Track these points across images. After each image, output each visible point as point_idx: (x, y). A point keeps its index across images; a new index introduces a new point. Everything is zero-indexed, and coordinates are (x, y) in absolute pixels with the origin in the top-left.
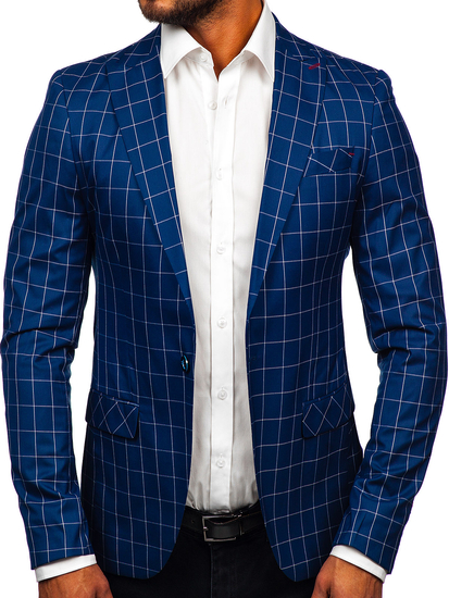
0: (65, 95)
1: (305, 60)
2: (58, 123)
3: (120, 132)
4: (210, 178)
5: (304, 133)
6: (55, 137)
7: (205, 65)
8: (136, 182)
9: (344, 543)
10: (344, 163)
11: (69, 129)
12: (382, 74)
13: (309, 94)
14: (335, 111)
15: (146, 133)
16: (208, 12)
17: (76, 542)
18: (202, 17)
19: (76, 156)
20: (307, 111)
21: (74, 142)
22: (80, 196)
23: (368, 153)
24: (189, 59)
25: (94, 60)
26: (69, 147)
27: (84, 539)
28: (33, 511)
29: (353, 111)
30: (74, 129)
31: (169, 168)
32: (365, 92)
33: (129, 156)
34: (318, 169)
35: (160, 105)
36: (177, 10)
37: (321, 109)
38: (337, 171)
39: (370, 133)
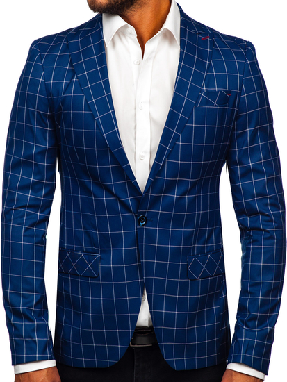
0: (41, 57)
1: (200, 34)
2: (36, 74)
3: (77, 78)
4: (135, 108)
5: (198, 79)
6: (35, 83)
7: (131, 36)
8: (89, 107)
9: (236, 361)
10: (224, 100)
11: (44, 78)
12: (250, 44)
13: (202, 55)
14: (219, 67)
15: (94, 77)
16: (132, 4)
17: (44, 351)
18: (128, 7)
19: (48, 94)
20: (201, 65)
21: (47, 86)
22: (51, 118)
23: (240, 94)
24: (121, 32)
25: (59, 34)
26: (44, 88)
27: (50, 350)
28: (16, 328)
29: (231, 67)
30: (47, 78)
31: (110, 97)
32: (239, 55)
33: (83, 92)
34: (208, 103)
35: (103, 60)
36: (110, 4)
37: (210, 64)
38: (220, 105)
39: (242, 81)
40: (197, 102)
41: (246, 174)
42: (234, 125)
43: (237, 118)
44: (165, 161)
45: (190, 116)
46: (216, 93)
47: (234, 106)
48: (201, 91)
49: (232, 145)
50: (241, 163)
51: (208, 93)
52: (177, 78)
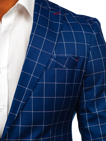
1: (52, 10)
5: (48, 47)
10: (73, 63)
12: (95, 20)
13: (53, 27)
14: (68, 37)
20: (52, 36)
23: (88, 60)
29: (79, 38)
32: (87, 28)
34: (57, 66)
37: (60, 35)
38: (68, 68)
39: (89, 49)
40: (47, 65)
41: (93, 119)
42: (82, 83)
43: (85, 78)
44: (19, 112)
45: (41, 76)
46: (65, 58)
47: (82, 68)
48: (51, 57)
49: (81, 98)
50: (88, 111)
51: (58, 58)
52: (29, 46)
